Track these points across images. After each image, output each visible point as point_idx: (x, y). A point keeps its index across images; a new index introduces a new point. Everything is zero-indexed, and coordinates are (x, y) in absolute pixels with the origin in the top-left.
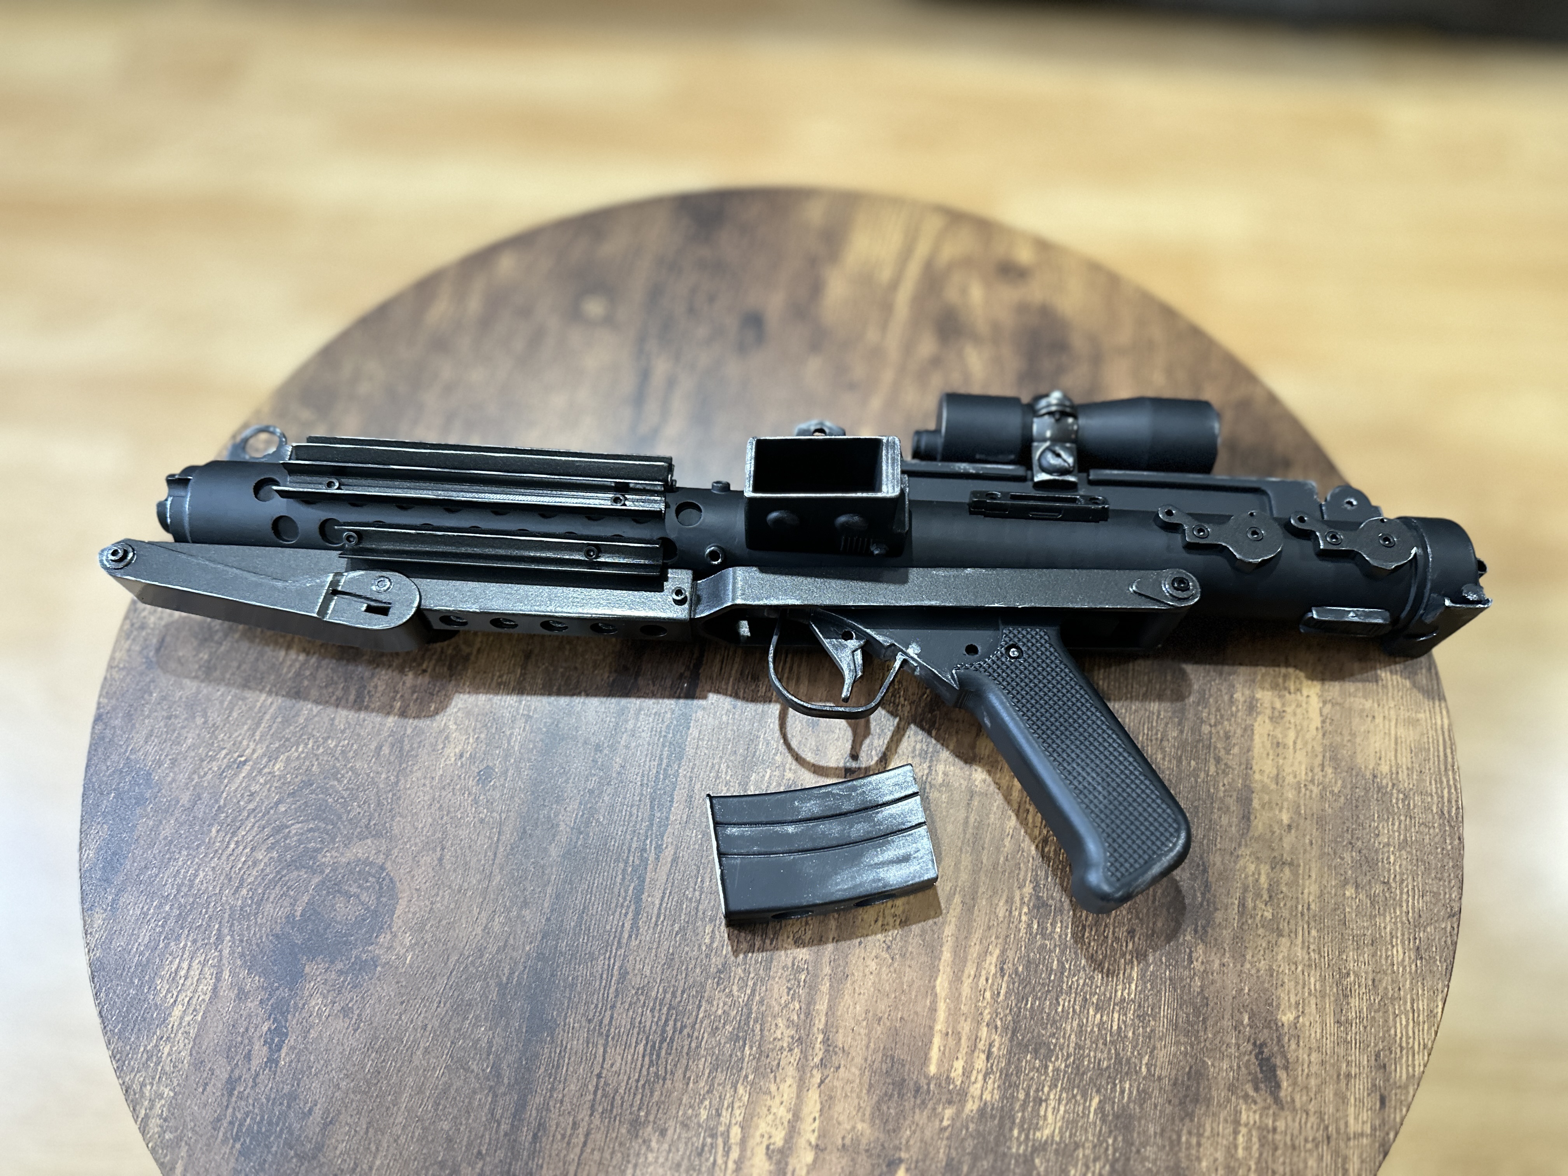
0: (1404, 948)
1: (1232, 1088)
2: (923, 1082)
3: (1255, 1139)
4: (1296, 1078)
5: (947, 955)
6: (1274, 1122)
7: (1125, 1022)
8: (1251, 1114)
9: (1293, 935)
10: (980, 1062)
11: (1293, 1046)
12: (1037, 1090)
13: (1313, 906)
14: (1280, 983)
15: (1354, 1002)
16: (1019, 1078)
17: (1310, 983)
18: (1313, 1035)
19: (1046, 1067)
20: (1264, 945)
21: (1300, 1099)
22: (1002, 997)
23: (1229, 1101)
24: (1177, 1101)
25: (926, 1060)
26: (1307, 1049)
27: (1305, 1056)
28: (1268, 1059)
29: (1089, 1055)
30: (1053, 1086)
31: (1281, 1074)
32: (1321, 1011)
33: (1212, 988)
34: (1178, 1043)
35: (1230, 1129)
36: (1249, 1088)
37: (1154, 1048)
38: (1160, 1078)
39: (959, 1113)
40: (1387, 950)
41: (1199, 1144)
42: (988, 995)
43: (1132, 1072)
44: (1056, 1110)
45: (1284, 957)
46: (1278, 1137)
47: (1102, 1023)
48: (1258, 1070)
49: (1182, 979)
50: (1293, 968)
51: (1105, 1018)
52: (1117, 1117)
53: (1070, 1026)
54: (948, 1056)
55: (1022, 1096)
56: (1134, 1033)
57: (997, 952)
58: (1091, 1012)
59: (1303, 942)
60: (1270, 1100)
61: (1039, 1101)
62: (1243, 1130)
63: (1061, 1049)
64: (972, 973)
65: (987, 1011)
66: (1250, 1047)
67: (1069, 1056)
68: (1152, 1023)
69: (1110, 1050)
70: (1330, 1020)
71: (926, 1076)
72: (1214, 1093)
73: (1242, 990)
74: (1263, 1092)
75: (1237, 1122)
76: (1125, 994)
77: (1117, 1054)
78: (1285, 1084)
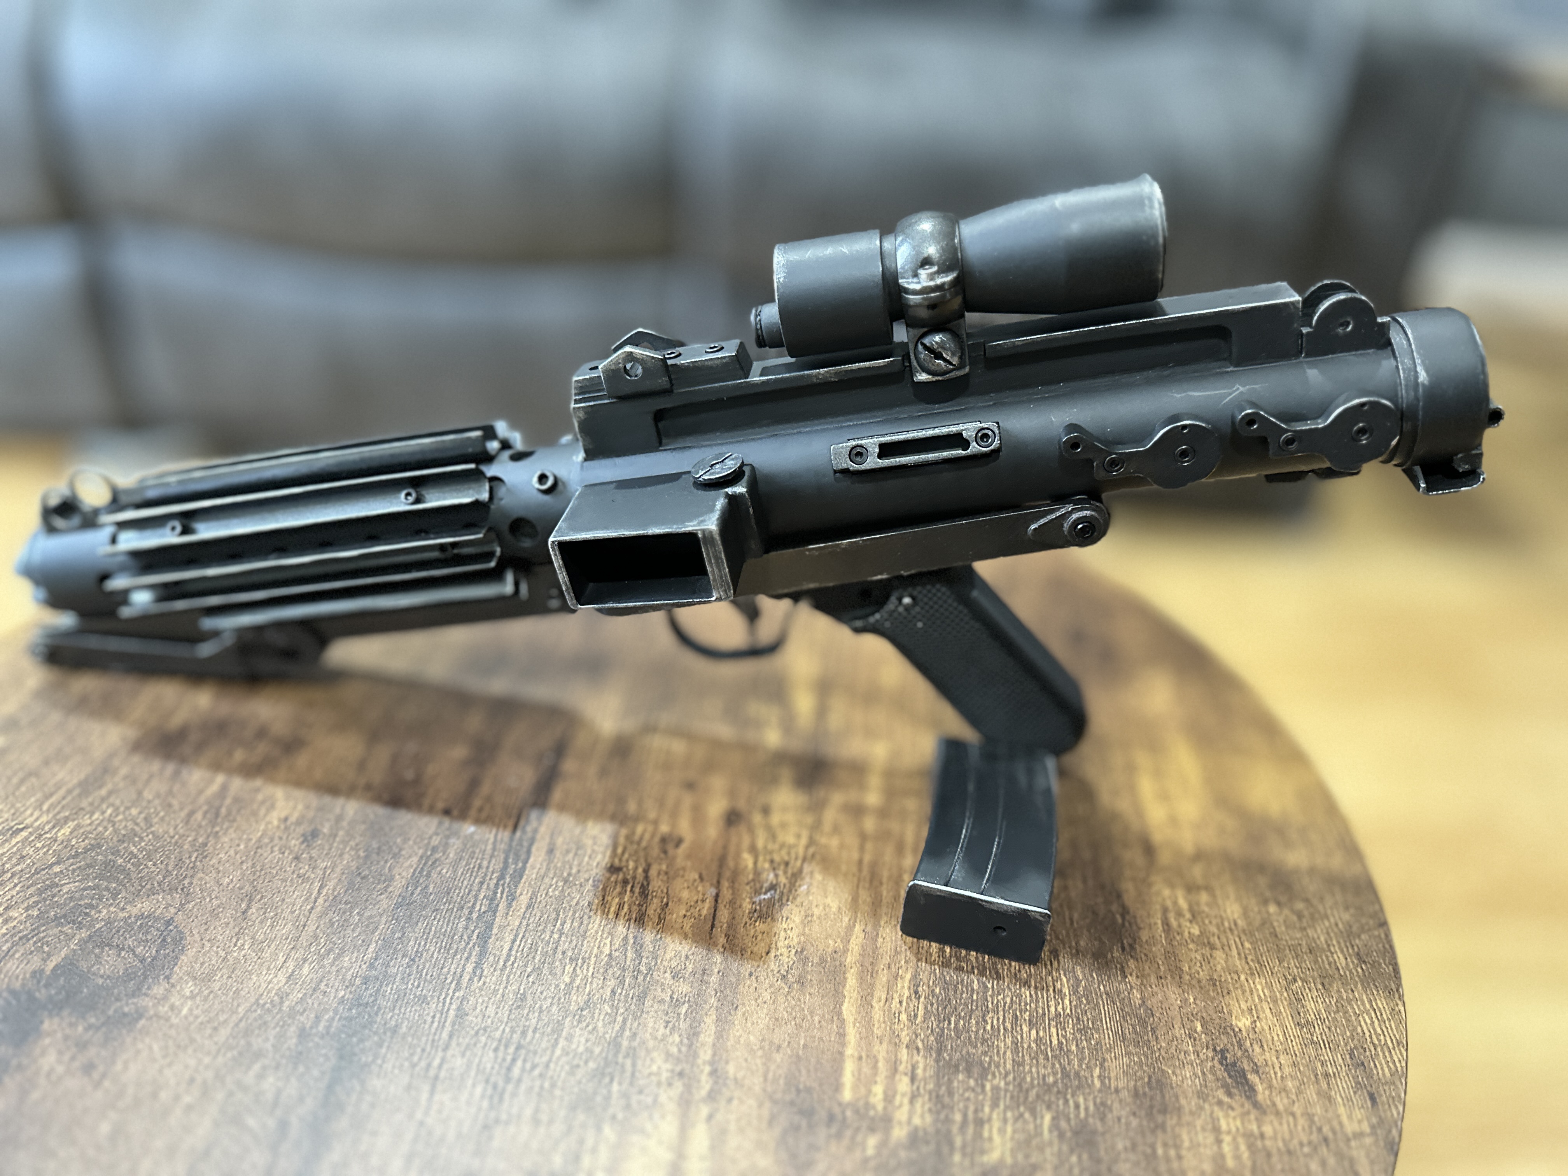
0: (1344, 956)
1: (1201, 1095)
2: (837, 1110)
3: (1243, 1147)
4: (1270, 1081)
5: (852, 981)
6: (1259, 1127)
7: (1065, 1037)
8: (1231, 1120)
9: (1226, 948)
10: (903, 1085)
11: (1257, 1049)
12: (976, 1111)
13: (1240, 923)
14: (1225, 992)
15: (1310, 1005)
16: (952, 1099)
17: (1257, 990)
18: (1276, 1038)
19: (983, 1087)
20: (1199, 957)
21: (1281, 1103)
22: (919, 1019)
23: (1201, 1108)
24: (1143, 1113)
25: (838, 1087)
26: (1273, 1051)
27: (1274, 1059)
28: (1234, 1064)
29: (1030, 1072)
30: (995, 1105)
31: (1252, 1078)
32: (1277, 1014)
33: (1154, 1000)
34: (1128, 1054)
35: (1211, 1139)
36: (1221, 1094)
37: (1104, 1060)
38: (1117, 1091)
39: (884, 1141)
40: (1327, 957)
41: (1180, 1157)
42: (904, 1017)
43: (1083, 1085)
44: (1002, 1131)
45: (1223, 969)
46: (1268, 1143)
47: (1038, 1040)
48: (1226, 1075)
49: (1119, 993)
50: (1236, 977)
51: (1041, 1033)
52: (1076, 1133)
53: (1004, 1043)
54: (864, 1082)
55: (958, 1117)
56: (1077, 1045)
57: (908, 976)
58: (1025, 1029)
59: (1239, 954)
60: (1248, 1106)
61: (980, 1123)
62: (1227, 1139)
63: (998, 1066)
64: (884, 997)
65: (904, 1033)
66: (1211, 1054)
67: (1007, 1074)
68: (1096, 1036)
69: (1053, 1065)
70: (1289, 1023)
71: (840, 1104)
72: (1183, 1102)
73: (1186, 1000)
74: (1237, 1098)
75: (1216, 1130)
76: (1060, 1008)
77: (1063, 1069)
78: (1259, 1088)
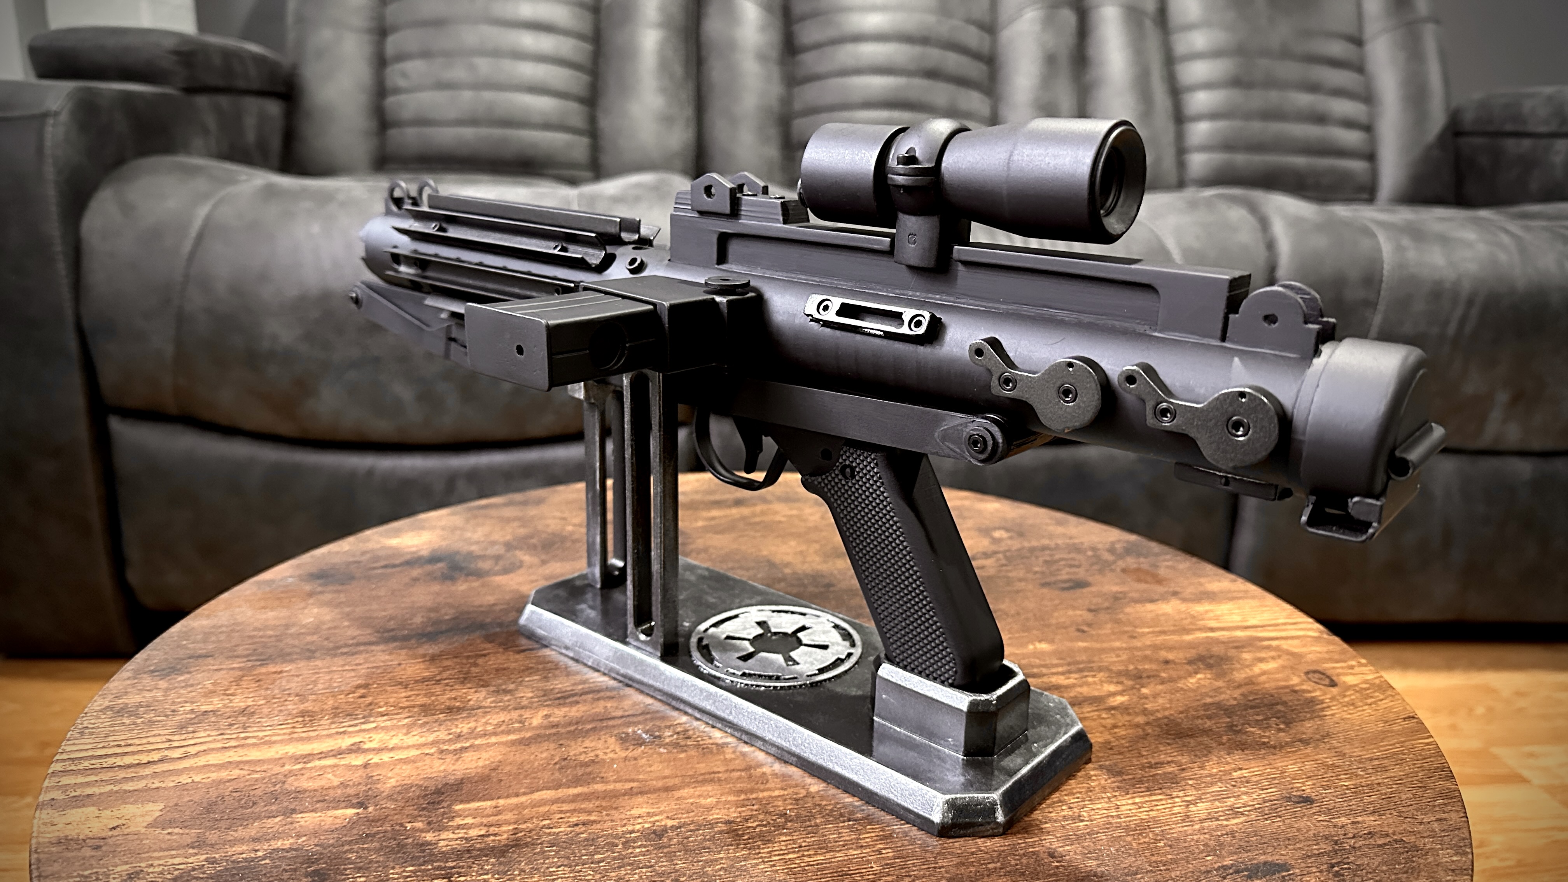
2: (444, 804)
10: (477, 832)
16: (469, 858)
25: (466, 802)
39: (422, 831)
54: (475, 814)
64: (564, 809)
65: (529, 825)
